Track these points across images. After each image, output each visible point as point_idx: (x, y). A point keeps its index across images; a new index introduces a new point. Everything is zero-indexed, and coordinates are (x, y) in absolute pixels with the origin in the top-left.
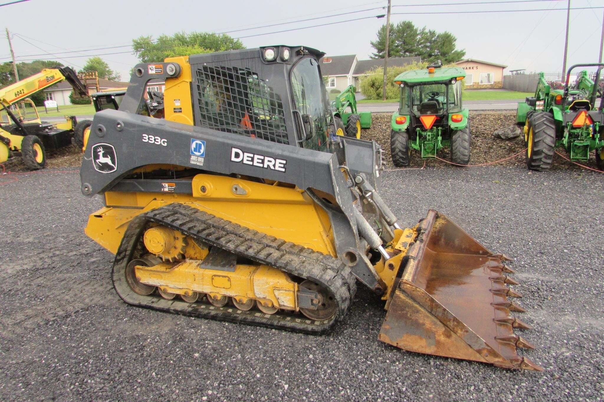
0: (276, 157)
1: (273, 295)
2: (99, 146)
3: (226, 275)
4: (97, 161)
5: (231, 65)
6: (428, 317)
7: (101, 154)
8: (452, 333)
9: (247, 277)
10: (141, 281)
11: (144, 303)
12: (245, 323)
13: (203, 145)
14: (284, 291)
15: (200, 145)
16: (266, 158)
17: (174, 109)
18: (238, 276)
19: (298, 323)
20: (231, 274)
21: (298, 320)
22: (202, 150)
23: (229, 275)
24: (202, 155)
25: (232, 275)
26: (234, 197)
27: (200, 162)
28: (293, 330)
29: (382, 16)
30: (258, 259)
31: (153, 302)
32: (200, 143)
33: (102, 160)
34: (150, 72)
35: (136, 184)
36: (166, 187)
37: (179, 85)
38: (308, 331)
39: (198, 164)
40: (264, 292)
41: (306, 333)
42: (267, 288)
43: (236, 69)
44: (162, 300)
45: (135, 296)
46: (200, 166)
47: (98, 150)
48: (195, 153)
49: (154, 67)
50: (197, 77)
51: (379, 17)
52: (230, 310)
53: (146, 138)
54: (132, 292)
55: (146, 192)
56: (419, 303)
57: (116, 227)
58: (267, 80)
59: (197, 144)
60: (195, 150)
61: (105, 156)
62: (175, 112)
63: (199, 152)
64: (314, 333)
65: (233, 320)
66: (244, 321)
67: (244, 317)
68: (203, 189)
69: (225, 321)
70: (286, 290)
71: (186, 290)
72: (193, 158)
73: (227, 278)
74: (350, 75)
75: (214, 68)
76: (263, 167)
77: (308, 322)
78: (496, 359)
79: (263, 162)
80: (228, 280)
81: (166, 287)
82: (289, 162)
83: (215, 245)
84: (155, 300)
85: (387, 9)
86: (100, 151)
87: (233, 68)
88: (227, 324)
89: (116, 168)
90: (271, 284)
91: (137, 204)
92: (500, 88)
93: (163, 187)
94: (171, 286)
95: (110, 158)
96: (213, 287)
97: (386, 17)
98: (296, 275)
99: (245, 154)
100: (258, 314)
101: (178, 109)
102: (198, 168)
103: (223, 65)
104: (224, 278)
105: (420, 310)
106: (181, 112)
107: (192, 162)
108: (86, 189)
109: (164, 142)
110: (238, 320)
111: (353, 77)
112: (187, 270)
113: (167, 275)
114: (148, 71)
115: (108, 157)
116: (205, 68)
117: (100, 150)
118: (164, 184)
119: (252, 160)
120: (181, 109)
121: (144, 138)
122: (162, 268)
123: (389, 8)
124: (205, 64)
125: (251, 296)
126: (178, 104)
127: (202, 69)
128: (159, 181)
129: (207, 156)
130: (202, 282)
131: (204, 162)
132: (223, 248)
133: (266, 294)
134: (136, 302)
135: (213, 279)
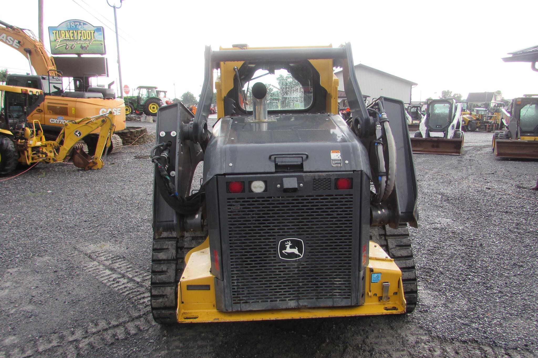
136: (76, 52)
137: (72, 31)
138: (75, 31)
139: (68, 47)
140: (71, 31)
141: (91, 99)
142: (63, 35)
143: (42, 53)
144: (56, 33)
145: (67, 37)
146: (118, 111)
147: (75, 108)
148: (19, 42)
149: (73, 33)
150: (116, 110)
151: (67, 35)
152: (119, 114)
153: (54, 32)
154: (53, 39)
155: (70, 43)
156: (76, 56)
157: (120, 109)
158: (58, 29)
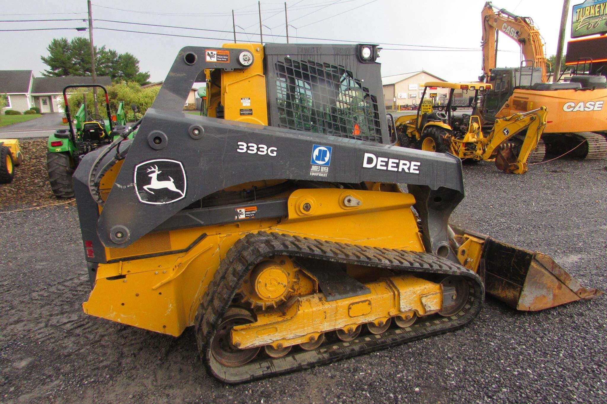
0: (410, 159)
1: (419, 304)
2: (153, 164)
3: (366, 299)
4: (145, 187)
5: (322, 60)
6: (549, 277)
7: (154, 176)
8: (562, 284)
9: (390, 294)
10: (240, 348)
11: (259, 373)
12: (396, 344)
13: (328, 152)
14: (431, 296)
15: (325, 152)
16: (401, 161)
17: (241, 110)
18: (379, 296)
19: (438, 325)
20: (369, 297)
21: (437, 322)
22: (327, 159)
23: (369, 298)
24: (327, 164)
25: (372, 297)
26: (342, 211)
27: (323, 173)
28: (443, 332)
29: (83, 29)
30: (416, 268)
31: (268, 368)
32: (325, 149)
33: (156, 184)
34: (208, 59)
35: (191, 216)
36: (243, 213)
37: (249, 80)
38: (457, 327)
39: (321, 175)
40: (410, 304)
41: (453, 330)
42: (414, 298)
43: (328, 66)
44: (275, 361)
45: (232, 370)
46: (322, 177)
47: (150, 170)
48: (317, 162)
49: (215, 52)
50: (276, 72)
51: (79, 29)
52: (367, 339)
53: (243, 147)
54: (225, 369)
55: (208, 225)
56: (545, 268)
57: (154, 287)
58: (363, 80)
59: (320, 151)
60: (318, 158)
61: (160, 178)
62: (241, 114)
63: (324, 160)
64: (461, 327)
65: (383, 347)
66: (395, 343)
67: (390, 339)
68: (307, 207)
69: (374, 351)
70: (433, 294)
71: (310, 335)
72: (314, 168)
73: (368, 302)
74: (29, 94)
75: (300, 63)
76: (398, 171)
77: (446, 320)
78: (585, 294)
79: (398, 167)
80: (369, 304)
81: (280, 342)
82: (424, 163)
83: (369, 265)
84: (265, 364)
85: (88, 22)
86: (154, 172)
87: (324, 63)
88: (378, 354)
89: (184, 195)
90: (418, 292)
91: (170, 248)
92: (194, 110)
93: (238, 214)
94: (290, 336)
95: (172, 180)
96: (349, 319)
97: (88, 30)
98: (451, 274)
99: (379, 158)
100: (398, 331)
101: (246, 110)
102: (320, 180)
103: (311, 60)
104: (364, 303)
105: (545, 274)
106: (251, 114)
107: (313, 174)
108: (119, 235)
109: (272, 151)
110: (388, 345)
111: (32, 96)
112: (314, 309)
113: (285, 325)
114: (205, 58)
115: (170, 180)
116: (288, 60)
117: (153, 169)
118: (238, 210)
119: (387, 165)
120: (251, 110)
121: (240, 147)
122: (274, 318)
123: (90, 21)
124: (288, 56)
125: (394, 312)
126: (246, 104)
127: (284, 61)
128: (233, 207)
129: (333, 165)
130: (335, 317)
131: (329, 172)
132: (380, 266)
133: (413, 305)
134: (247, 377)
135: (349, 308)
136: (599, 31)
137: (599, 5)
138: (602, 5)
139: (590, 26)
140: (597, 6)
141: (559, 91)
142: (587, 13)
143: (534, 41)
144: (580, 11)
145: (591, 14)
146: (597, 105)
147: (534, 102)
148: (517, 33)
149: (599, 7)
150: (593, 103)
151: (592, 11)
152: (600, 109)
153: (578, 10)
154: (574, 20)
155: (593, 21)
156: (598, 36)
157: (602, 103)
158: (583, 6)
